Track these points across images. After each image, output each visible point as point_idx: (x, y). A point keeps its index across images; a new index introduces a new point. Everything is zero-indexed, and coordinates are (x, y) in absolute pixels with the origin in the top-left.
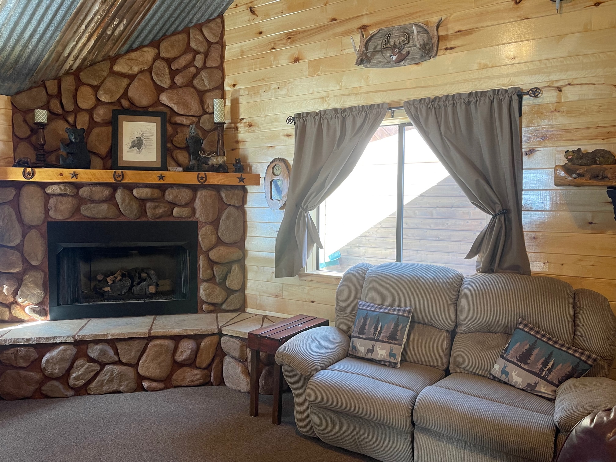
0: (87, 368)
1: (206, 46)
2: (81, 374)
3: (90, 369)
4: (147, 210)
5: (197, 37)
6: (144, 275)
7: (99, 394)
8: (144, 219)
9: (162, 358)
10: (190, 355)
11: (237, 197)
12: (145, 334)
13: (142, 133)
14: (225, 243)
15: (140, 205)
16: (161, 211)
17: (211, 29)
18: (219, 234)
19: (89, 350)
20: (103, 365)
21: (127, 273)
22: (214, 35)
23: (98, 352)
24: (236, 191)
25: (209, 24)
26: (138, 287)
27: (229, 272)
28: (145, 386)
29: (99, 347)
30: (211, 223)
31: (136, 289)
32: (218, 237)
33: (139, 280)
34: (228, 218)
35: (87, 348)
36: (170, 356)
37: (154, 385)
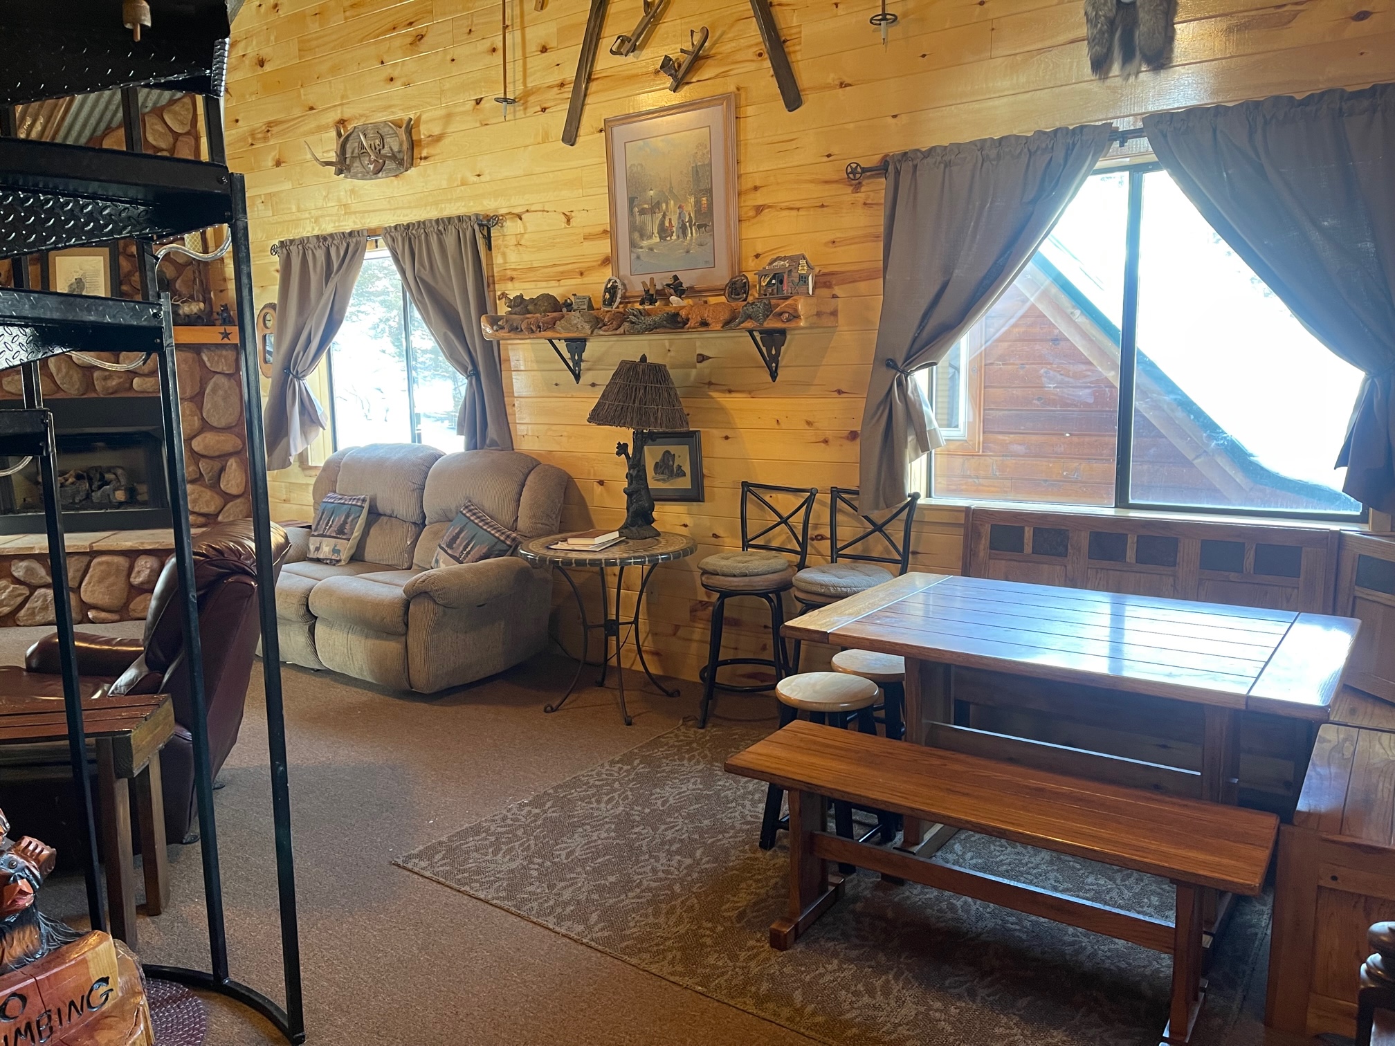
0: (12, 591)
1: (171, 140)
2: (5, 599)
3: (16, 593)
4: (96, 383)
5: (156, 127)
6: (109, 476)
7: (31, 626)
8: (94, 395)
9: (111, 580)
10: (149, 576)
11: (226, 360)
12: (86, 548)
13: (81, 272)
14: (216, 428)
15: (84, 375)
16: (114, 383)
17: (175, 113)
18: (204, 415)
19: (13, 568)
20: (33, 589)
21: (85, 474)
22: (182, 123)
23: (24, 570)
24: (224, 352)
25: (173, 107)
26: (99, 493)
27: (223, 469)
28: (90, 616)
29: (24, 564)
30: (191, 399)
31: (96, 496)
32: (203, 419)
33: (100, 483)
34: (214, 391)
35: (10, 566)
36: (123, 578)
37: (103, 615)
